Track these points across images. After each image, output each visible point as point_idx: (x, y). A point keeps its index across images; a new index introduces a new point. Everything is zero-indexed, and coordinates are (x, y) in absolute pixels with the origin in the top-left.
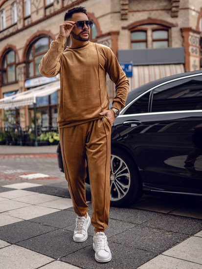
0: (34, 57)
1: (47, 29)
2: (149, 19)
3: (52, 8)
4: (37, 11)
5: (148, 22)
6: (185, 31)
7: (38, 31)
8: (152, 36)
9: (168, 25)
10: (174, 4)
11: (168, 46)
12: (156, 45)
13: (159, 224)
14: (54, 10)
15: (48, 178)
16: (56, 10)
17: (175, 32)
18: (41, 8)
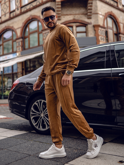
0: (3, 42)
1: (11, 25)
2: (74, 19)
3: (14, 13)
4: (5, 15)
5: (73, 21)
6: (96, 27)
7: (6, 27)
8: (76, 30)
9: (85, 23)
10: (89, 11)
11: (86, 35)
12: (79, 35)
13: (70, 145)
14: (16, 14)
15: (6, 118)
16: (17, 14)
17: (90, 27)
18: (8, 13)
